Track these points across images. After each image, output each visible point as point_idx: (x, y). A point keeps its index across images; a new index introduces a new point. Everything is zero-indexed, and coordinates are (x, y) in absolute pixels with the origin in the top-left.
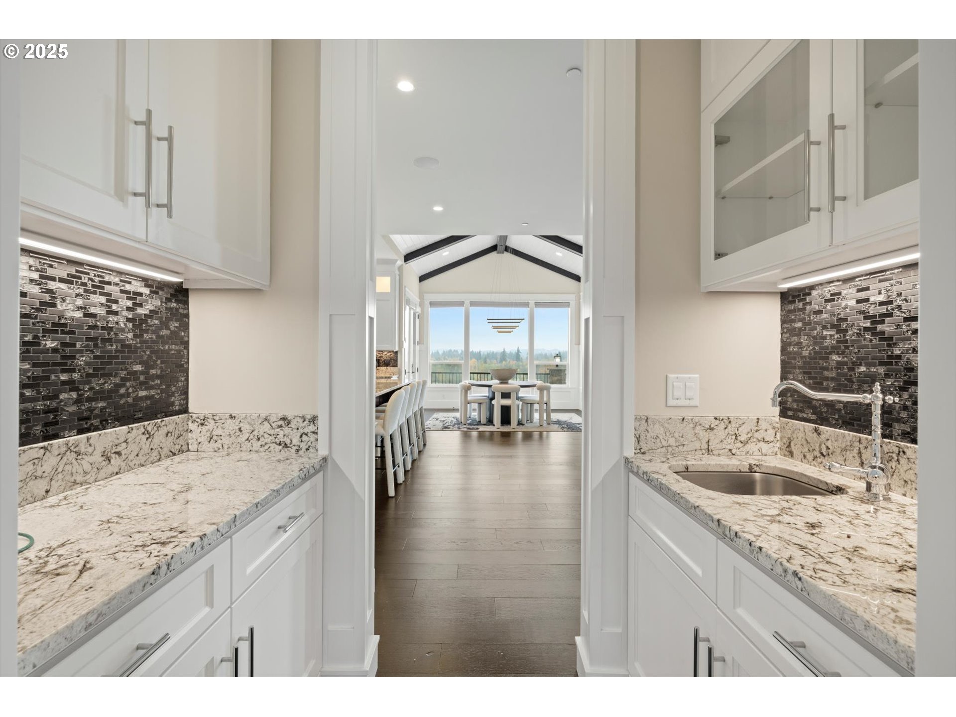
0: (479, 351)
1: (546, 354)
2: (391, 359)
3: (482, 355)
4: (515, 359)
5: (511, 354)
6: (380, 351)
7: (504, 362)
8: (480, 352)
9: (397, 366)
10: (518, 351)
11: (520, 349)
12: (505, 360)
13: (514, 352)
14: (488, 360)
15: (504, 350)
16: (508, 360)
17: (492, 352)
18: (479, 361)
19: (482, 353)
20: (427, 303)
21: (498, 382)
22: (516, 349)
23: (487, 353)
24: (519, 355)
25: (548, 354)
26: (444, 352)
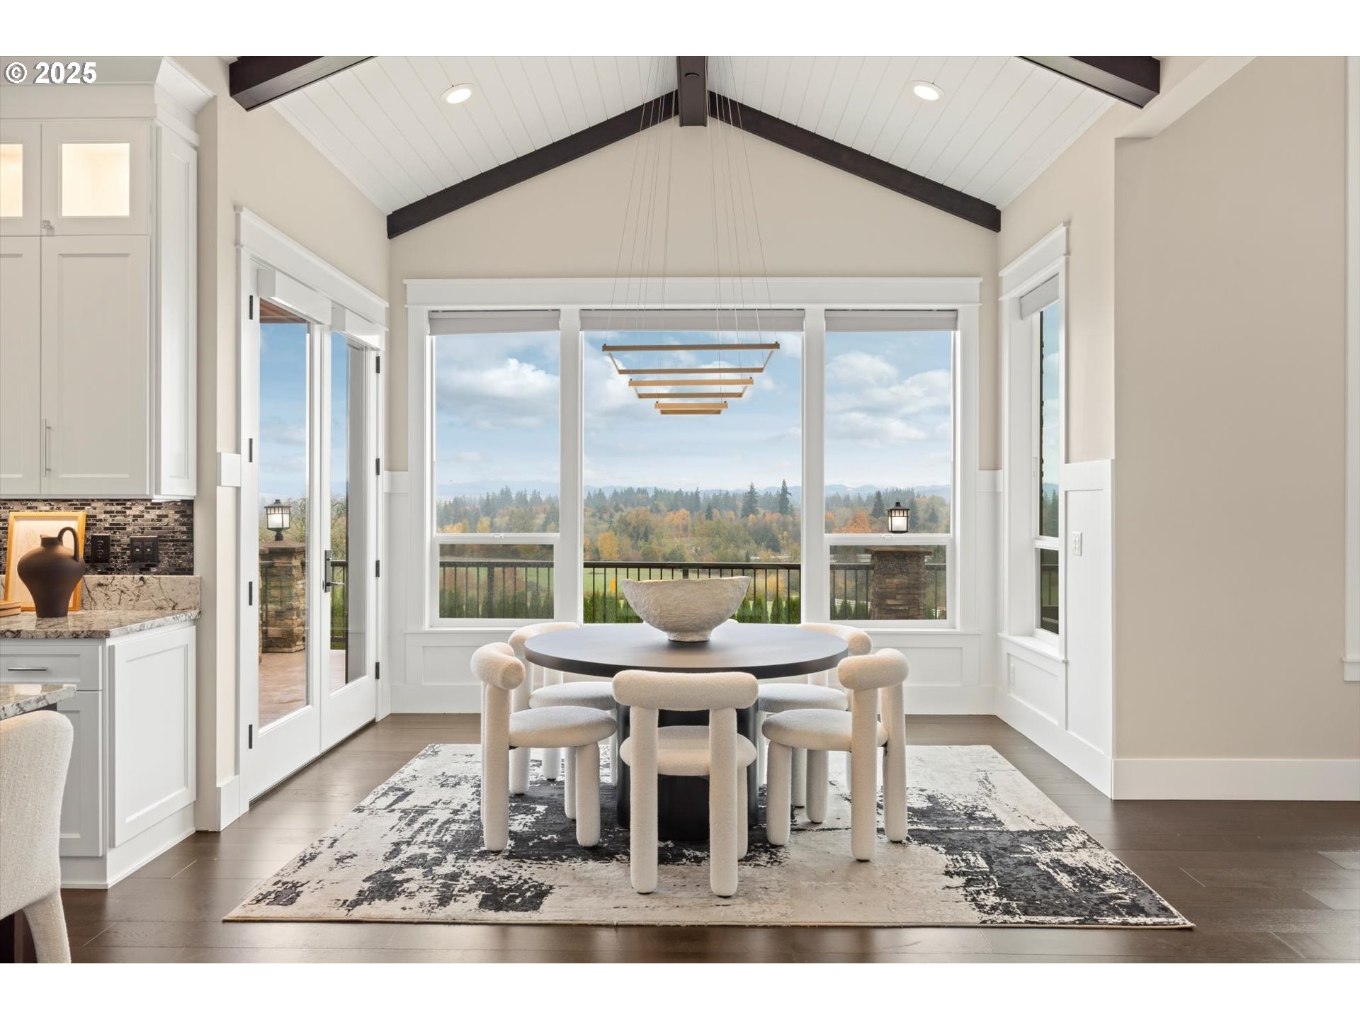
0: (694, 491)
1: (847, 498)
2: (161, 539)
3: (702, 501)
4: (778, 509)
5: (768, 495)
6: (112, 501)
7: (751, 516)
8: (697, 493)
9: (190, 571)
10: (785, 490)
11: (788, 485)
12: (754, 511)
13: (774, 494)
14: (715, 511)
15: (752, 487)
16: (762, 511)
17: (724, 493)
18: (696, 514)
19: (701, 496)
20: (418, 317)
21: (664, 637)
22: (780, 486)
23: (714, 495)
24: (787, 500)
25: (851, 498)
26: (615, 493)
